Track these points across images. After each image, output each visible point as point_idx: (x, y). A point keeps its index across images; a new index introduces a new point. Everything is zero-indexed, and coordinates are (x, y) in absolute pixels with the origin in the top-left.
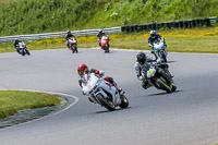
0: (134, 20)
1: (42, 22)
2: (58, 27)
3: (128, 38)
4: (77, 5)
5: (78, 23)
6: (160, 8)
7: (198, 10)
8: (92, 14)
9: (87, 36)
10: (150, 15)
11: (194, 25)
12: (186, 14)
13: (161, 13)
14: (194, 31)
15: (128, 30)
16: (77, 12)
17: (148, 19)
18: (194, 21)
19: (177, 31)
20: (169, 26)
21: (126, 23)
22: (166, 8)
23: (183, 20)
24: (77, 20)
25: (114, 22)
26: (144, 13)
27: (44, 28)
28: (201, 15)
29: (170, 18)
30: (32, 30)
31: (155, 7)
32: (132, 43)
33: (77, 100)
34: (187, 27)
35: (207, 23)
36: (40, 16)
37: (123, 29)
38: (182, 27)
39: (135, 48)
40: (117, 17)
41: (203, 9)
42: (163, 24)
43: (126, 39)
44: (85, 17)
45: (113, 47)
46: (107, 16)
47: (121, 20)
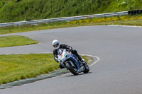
0: (136, 6)
1: (76, 9)
2: (86, 12)
5: (99, 9)
8: (109, 3)
9: (105, 17)
16: (99, 2)
21: (131, 8)
24: (99, 7)
27: (77, 13)
30: (69, 14)
32: (135, 22)
33: (99, 59)
36: (75, 5)
37: (129, 12)
39: (137, 25)
40: (125, 5)
43: (131, 19)
44: (104, 5)
45: (122, 24)
46: (119, 4)
47: (127, 7)
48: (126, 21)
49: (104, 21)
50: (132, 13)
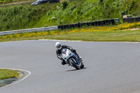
0: (66, 21)
1: (7, 24)
2: (17, 27)
3: (62, 33)
4: (29, 12)
5: (30, 24)
6: (82, 13)
7: (107, 14)
8: (39, 18)
9: (36, 32)
10: (76, 18)
11: (104, 24)
12: (99, 17)
13: (83, 16)
16: (29, 17)
17: (75, 20)
20: (88, 24)
21: (60, 23)
24: (29, 22)
26: (72, 17)
27: (8, 28)
28: (108, 17)
29: (89, 19)
31: (79, 12)
32: (65, 36)
33: (30, 73)
36: (5, 20)
37: (59, 27)
40: (55, 20)
41: (109, 14)
42: (85, 24)
43: (61, 33)
44: (34, 20)
45: (53, 39)
46: (49, 19)
47: (57, 22)
48: (56, 35)
49: (35, 35)
50: (62, 27)
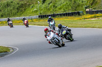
0: (44, 12)
1: (1, 13)
3: (42, 20)
4: (18, 5)
6: (56, 7)
7: (74, 8)
10: (52, 10)
11: (72, 15)
12: (69, 10)
13: (57, 9)
14: (72, 17)
15: (41, 17)
16: (17, 9)
17: (51, 12)
18: (72, 13)
19: (64, 17)
20: (61, 15)
21: (40, 14)
22: (59, 7)
23: (67, 12)
24: (18, 12)
25: (35, 14)
26: (49, 9)
27: (2, 16)
28: (75, 10)
29: (61, 12)
31: (54, 6)
32: (43, 23)
33: (18, 49)
34: (69, 16)
35: (79, 14)
37: (39, 16)
38: (67, 15)
39: (45, 25)
40: (36, 11)
41: (76, 8)
42: (58, 14)
44: (21, 11)
46: (32, 10)
48: (37, 23)
49: (22, 22)
